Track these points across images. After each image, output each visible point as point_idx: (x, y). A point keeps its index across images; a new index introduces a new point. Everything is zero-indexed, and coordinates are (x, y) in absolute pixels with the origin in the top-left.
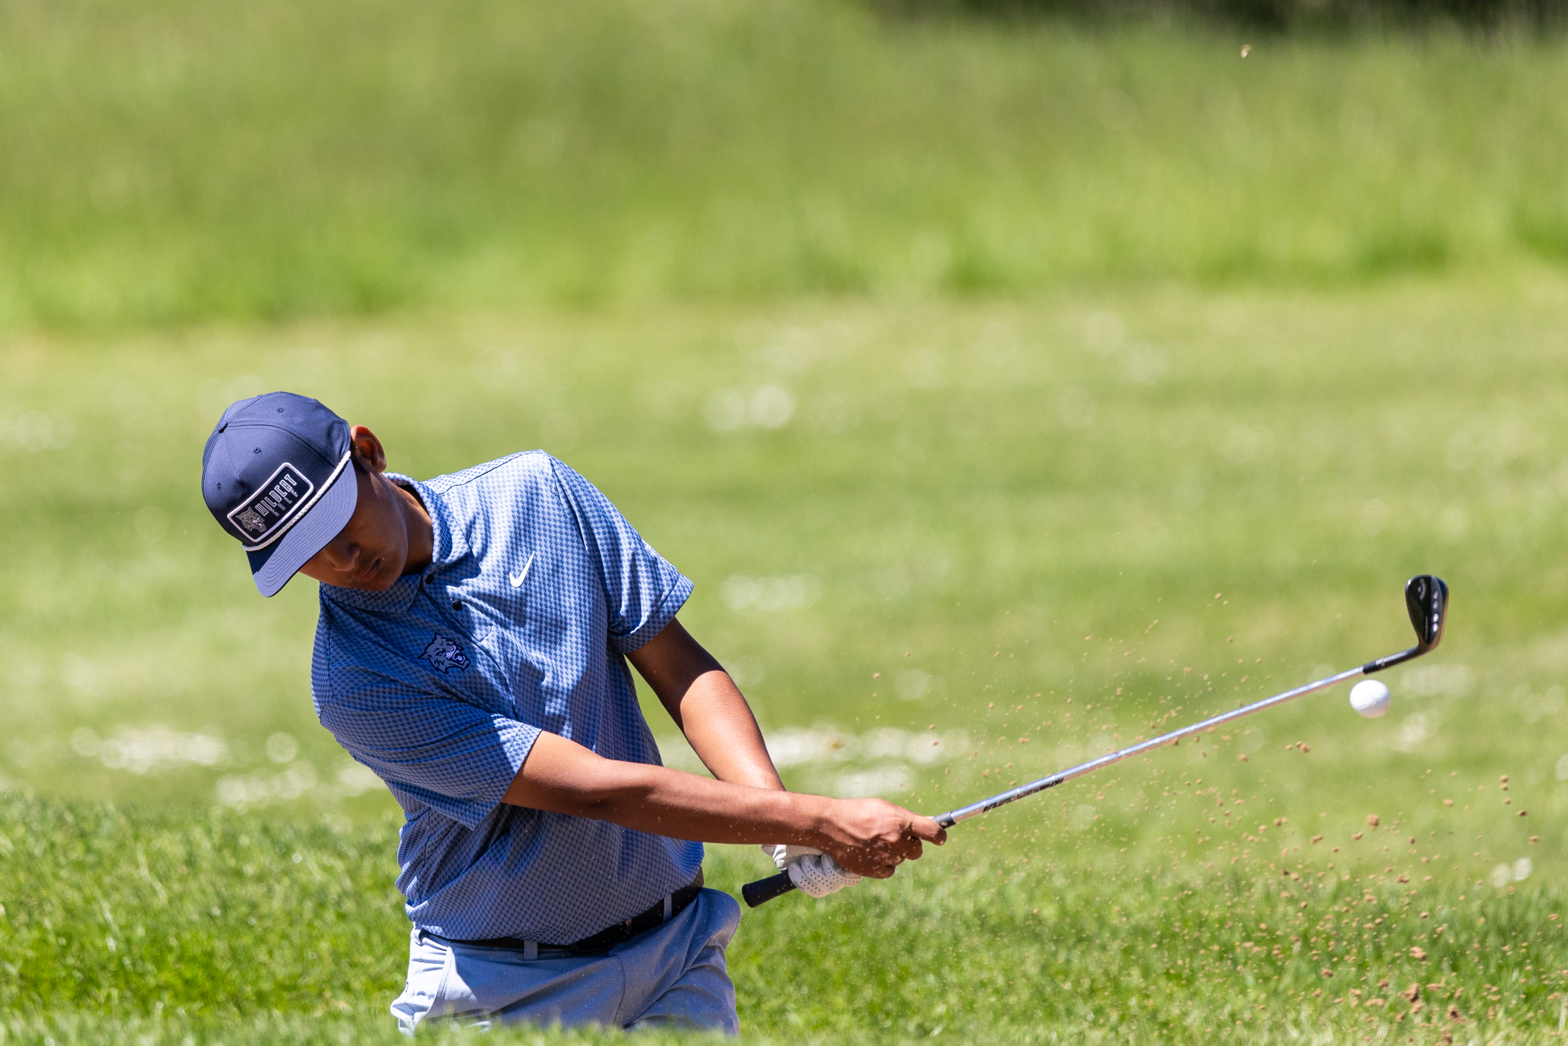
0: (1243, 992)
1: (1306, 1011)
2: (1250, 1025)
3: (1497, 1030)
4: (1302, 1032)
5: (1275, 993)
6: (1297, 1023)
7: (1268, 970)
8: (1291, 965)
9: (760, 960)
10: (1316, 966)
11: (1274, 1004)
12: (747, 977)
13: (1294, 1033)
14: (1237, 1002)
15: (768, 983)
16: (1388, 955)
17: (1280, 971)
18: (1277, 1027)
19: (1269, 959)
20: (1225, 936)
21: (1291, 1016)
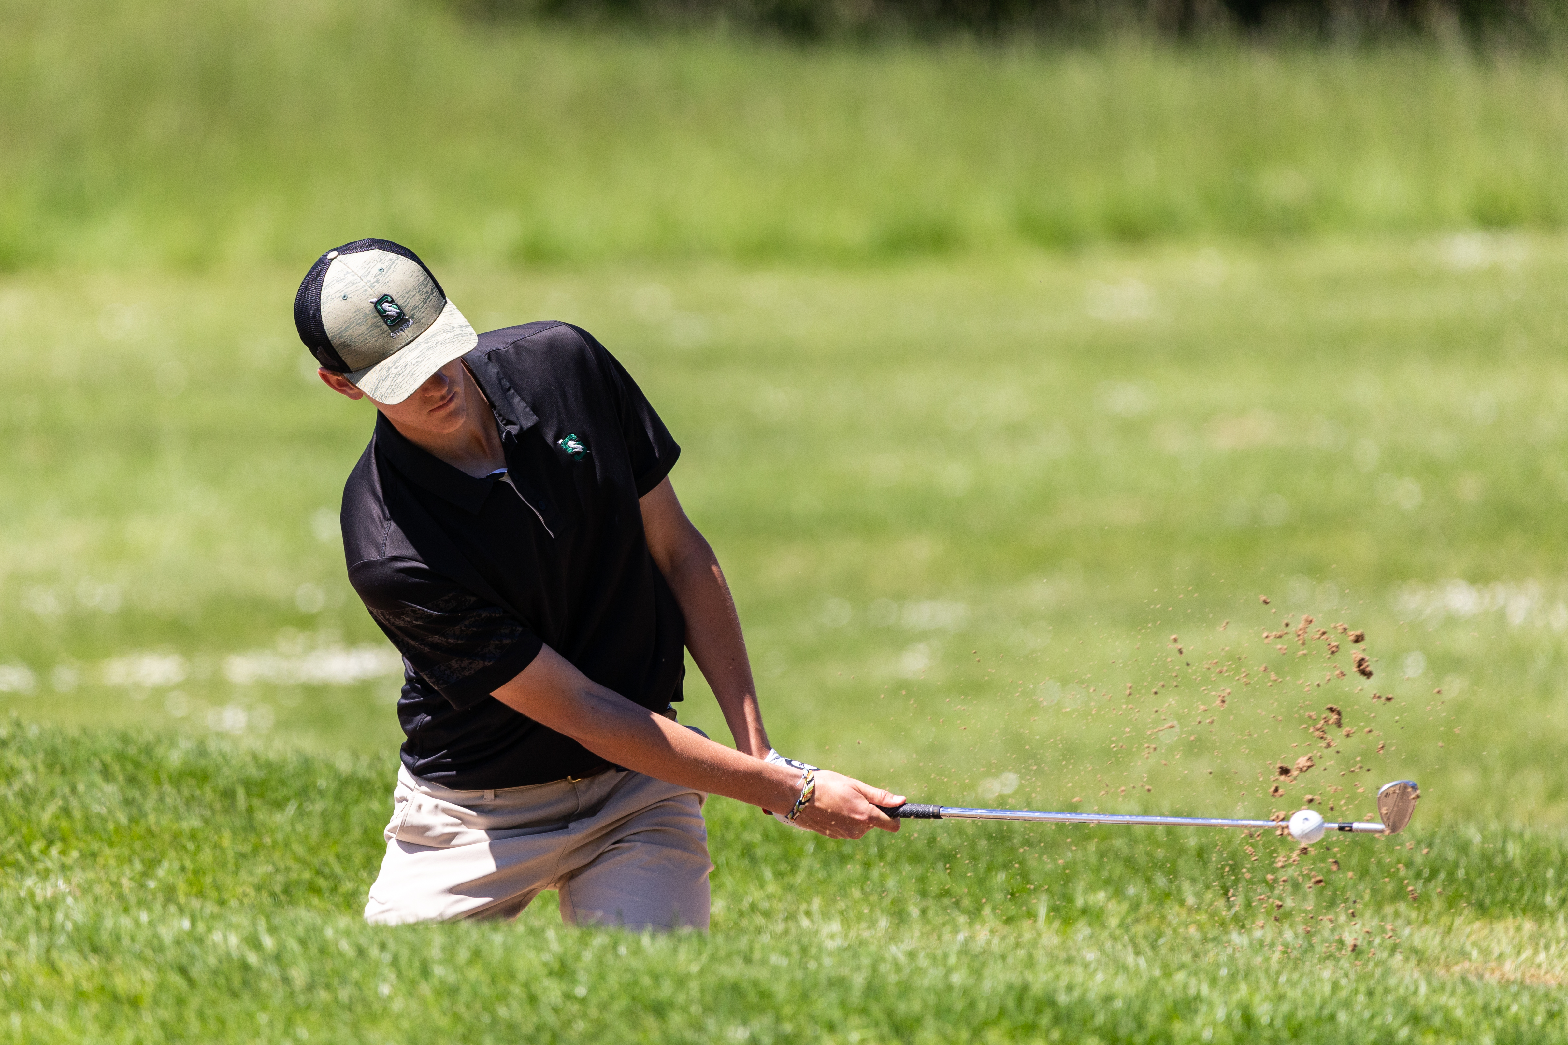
0: (762, 886)
1: (816, 904)
2: (767, 914)
3: (984, 923)
4: (812, 921)
5: (790, 888)
6: (808, 914)
7: (784, 867)
8: (805, 863)
9: (339, 849)
10: (826, 863)
11: (789, 897)
12: (325, 863)
13: (805, 923)
14: (754, 894)
15: (345, 869)
16: (890, 855)
17: (794, 868)
18: (791, 917)
19: (785, 857)
20: (747, 836)
21: (804, 907)
